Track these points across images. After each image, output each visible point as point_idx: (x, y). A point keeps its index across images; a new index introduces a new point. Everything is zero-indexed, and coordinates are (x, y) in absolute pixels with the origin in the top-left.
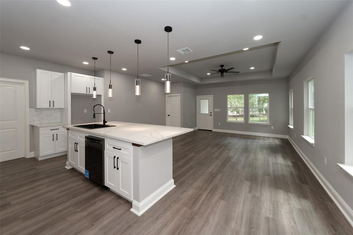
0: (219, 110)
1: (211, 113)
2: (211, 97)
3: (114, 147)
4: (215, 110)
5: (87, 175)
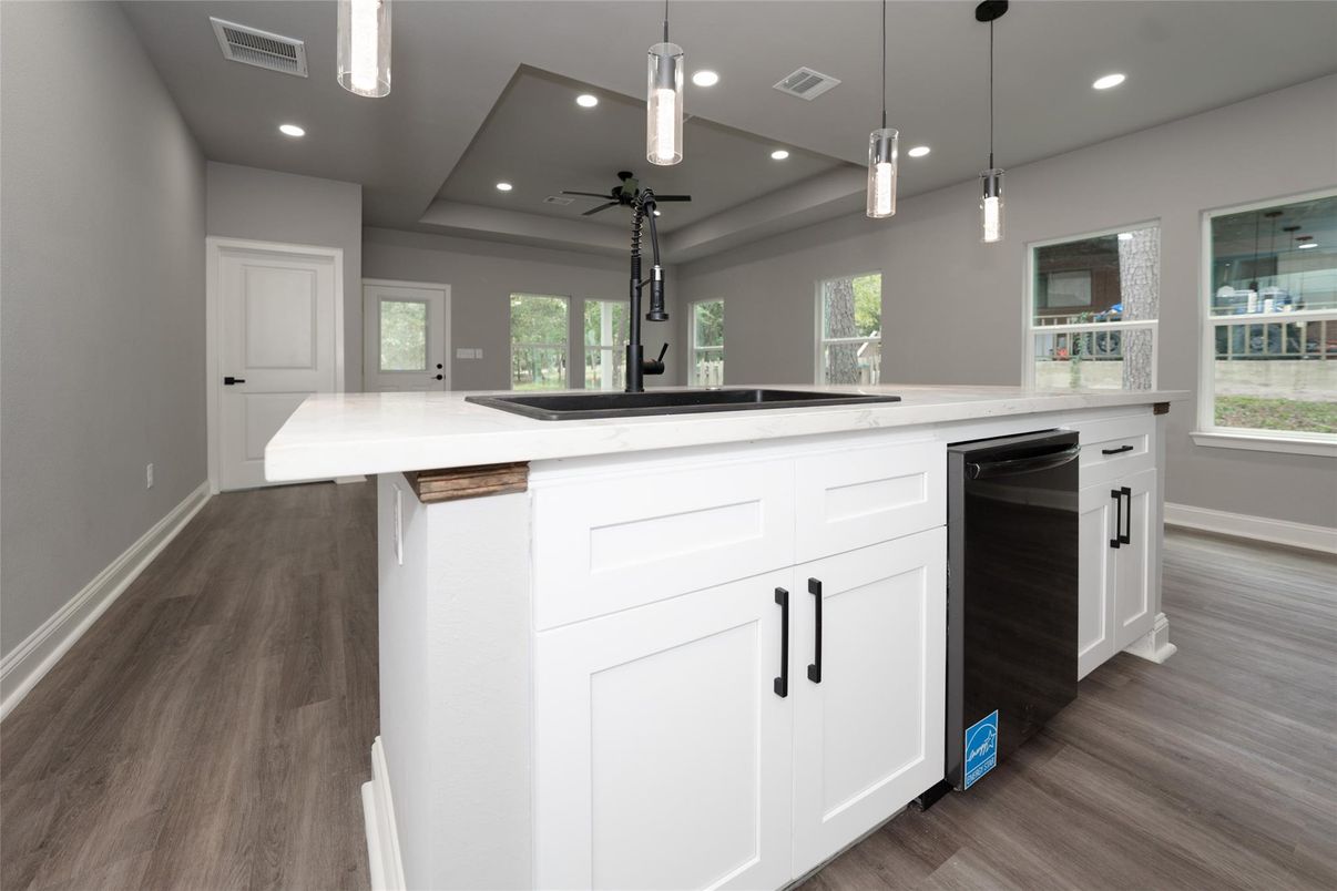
0: (479, 355)
1: (440, 366)
2: (442, 294)
3: (1105, 452)
4: (458, 356)
5: (978, 759)
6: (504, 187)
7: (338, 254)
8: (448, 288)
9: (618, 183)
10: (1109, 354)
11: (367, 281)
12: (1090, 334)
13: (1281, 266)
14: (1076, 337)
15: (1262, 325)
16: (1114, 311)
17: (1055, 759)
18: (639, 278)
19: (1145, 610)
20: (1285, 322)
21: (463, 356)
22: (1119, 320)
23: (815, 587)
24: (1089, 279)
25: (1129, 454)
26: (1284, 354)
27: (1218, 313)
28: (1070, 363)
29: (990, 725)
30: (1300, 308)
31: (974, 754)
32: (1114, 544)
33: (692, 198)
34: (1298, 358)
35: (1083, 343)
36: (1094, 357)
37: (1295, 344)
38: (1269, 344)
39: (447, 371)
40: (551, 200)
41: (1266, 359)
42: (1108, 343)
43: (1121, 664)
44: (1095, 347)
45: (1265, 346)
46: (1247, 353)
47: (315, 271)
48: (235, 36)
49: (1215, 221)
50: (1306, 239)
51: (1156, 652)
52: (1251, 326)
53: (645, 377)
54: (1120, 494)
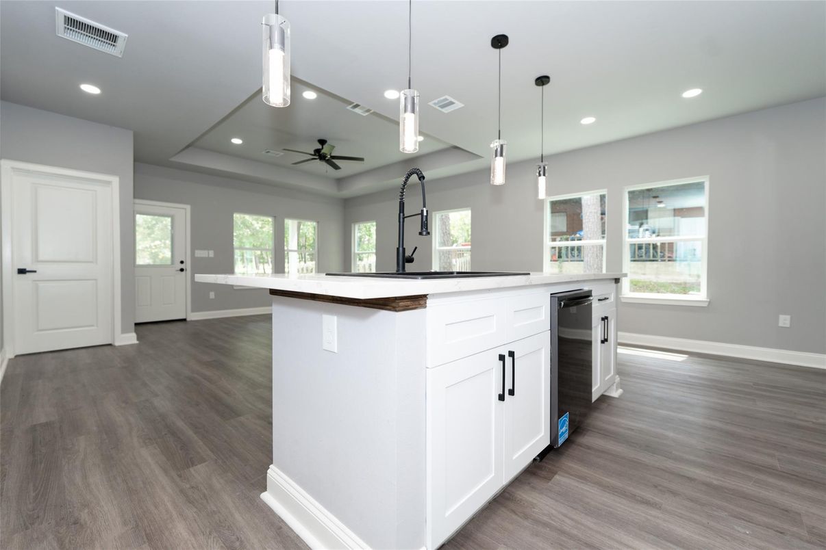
0: (211, 254)
1: (182, 262)
2: (184, 212)
3: (599, 300)
4: (196, 255)
5: (563, 433)
6: (237, 141)
7: (115, 180)
8: (188, 207)
9: (320, 147)
10: (576, 258)
11: (137, 201)
12: (567, 247)
13: (650, 214)
14: (560, 249)
15: (642, 244)
16: (578, 235)
17: (586, 437)
18: (403, 212)
19: (612, 373)
20: (651, 243)
21: (199, 256)
22: (580, 240)
23: (512, 354)
24: (566, 218)
25: (607, 301)
26: (651, 258)
27: (632, 237)
28: (557, 263)
29: (566, 418)
30: (658, 236)
31: (561, 431)
32: (603, 342)
33: (365, 159)
34: (657, 261)
35: (563, 252)
36: (569, 259)
37: (655, 254)
38: (646, 253)
39: (188, 266)
40: (268, 152)
41: (644, 261)
42: (576, 252)
43: (603, 398)
44: (570, 255)
45: (644, 255)
46: (637, 258)
47: (96, 191)
48: (71, 22)
49: (630, 193)
50: (660, 202)
51: (615, 393)
52: (638, 244)
53: (406, 264)
54: (605, 319)
